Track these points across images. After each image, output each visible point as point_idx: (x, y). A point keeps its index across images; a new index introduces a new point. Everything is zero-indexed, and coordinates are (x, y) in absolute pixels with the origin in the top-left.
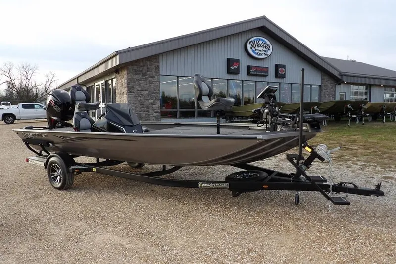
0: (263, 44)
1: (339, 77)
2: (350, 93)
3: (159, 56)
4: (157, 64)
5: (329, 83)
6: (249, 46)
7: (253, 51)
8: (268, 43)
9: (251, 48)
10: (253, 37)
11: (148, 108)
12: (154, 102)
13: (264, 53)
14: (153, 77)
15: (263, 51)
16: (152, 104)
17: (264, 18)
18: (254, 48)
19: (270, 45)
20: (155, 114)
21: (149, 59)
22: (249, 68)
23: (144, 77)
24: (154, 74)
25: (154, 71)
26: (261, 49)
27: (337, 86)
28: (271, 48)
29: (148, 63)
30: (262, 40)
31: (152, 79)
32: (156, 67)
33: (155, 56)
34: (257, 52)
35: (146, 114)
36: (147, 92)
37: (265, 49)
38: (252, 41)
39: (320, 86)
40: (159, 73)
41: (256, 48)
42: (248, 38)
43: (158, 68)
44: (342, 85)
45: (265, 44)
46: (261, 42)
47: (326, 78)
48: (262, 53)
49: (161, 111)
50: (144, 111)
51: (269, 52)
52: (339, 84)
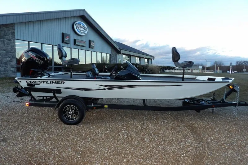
0: (83, 27)
1: (119, 50)
2: (123, 59)
3: (14, 25)
4: (12, 31)
5: (114, 53)
6: (75, 27)
7: (77, 30)
8: (86, 26)
9: (77, 28)
10: (77, 21)
11: (6, 64)
12: (11, 59)
13: (83, 32)
14: (10, 40)
15: (83, 31)
16: (10, 61)
17: (84, 10)
18: (78, 28)
19: (87, 28)
20: (12, 69)
21: (6, 26)
22: (75, 40)
23: (2, 40)
24: (11, 38)
25: (11, 35)
26: (81, 29)
27: (118, 55)
28: (87, 29)
29: (5, 29)
30: (82, 24)
31: (9, 41)
32: (12, 33)
33: (12, 24)
34: (80, 31)
35: (4, 69)
36: (5, 52)
37: (84, 30)
38: (77, 24)
39: (110, 54)
40: (14, 37)
41: (79, 28)
42: (74, 21)
43: (13, 34)
44: (120, 55)
45: (84, 26)
46: (82, 25)
47: (113, 50)
48: (82, 32)
49: (17, 67)
50: (3, 67)
51: (86, 32)
52: (118, 54)
